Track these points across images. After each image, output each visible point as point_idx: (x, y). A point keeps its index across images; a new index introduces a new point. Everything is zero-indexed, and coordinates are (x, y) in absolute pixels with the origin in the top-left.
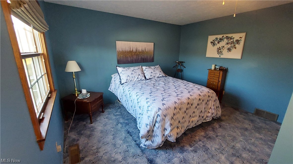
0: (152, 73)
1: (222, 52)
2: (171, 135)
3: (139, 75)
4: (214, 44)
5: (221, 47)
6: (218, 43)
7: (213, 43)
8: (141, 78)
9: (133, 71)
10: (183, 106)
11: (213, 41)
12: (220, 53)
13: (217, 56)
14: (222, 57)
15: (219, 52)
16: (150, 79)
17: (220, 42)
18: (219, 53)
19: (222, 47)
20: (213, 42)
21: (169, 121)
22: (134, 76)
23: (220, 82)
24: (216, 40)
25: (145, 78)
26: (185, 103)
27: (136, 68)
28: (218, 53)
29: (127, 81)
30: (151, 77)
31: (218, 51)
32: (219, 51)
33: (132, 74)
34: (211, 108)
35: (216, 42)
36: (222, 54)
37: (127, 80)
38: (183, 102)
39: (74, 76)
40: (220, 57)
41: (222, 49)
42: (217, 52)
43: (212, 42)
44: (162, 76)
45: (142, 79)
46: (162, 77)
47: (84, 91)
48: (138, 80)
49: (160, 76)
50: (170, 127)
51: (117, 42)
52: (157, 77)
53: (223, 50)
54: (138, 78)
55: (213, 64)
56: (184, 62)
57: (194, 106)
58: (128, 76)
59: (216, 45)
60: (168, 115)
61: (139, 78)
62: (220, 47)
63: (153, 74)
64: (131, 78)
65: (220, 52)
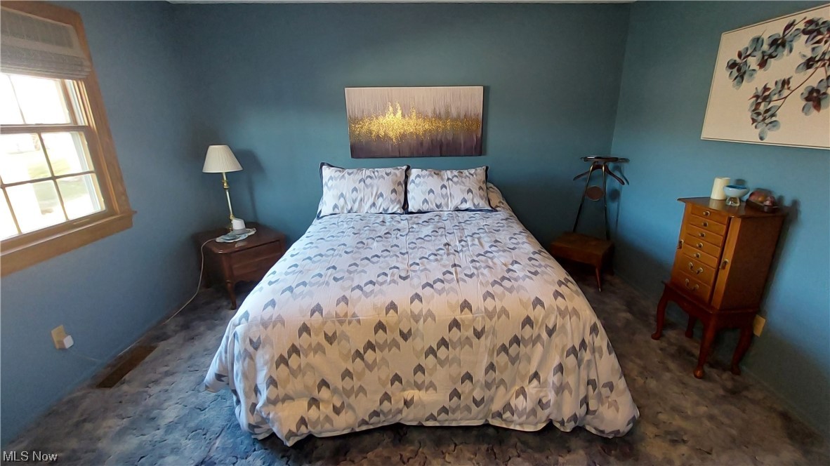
0: (431, 191)
1: (773, 115)
2: (271, 416)
3: (381, 195)
4: (742, 71)
5: (772, 86)
6: (763, 64)
7: (739, 70)
8: (384, 206)
9: (362, 183)
10: (346, 328)
11: (740, 55)
12: (764, 119)
13: (750, 134)
14: (773, 138)
15: (759, 114)
16: (420, 212)
17: (771, 56)
18: (761, 118)
19: (780, 85)
20: (738, 60)
21: (266, 368)
22: (359, 199)
23: (724, 268)
24: (755, 50)
25: (405, 205)
26: (359, 321)
27: (382, 171)
28: (755, 117)
29: (337, 211)
30: (425, 208)
31: (756, 111)
32: (762, 108)
33: (355, 189)
34: (536, 375)
35: (753, 62)
36: (774, 124)
37: (336, 206)
38: (354, 315)
39: (225, 185)
40: (761, 138)
41: (775, 97)
42: (750, 114)
43: (732, 65)
44: (474, 208)
45: (390, 209)
46: (474, 211)
47: (237, 224)
48: (373, 210)
49: (464, 206)
50: (267, 389)
51: (346, 89)
52: (452, 206)
53: (779, 103)
54: (374, 204)
55: (721, 177)
56: (626, 160)
57: (420, 344)
58: (342, 195)
59: (751, 75)
60: (268, 346)
61: (378, 205)
62: (766, 89)
63: (435, 198)
64: (348, 203)
65: (767, 111)
